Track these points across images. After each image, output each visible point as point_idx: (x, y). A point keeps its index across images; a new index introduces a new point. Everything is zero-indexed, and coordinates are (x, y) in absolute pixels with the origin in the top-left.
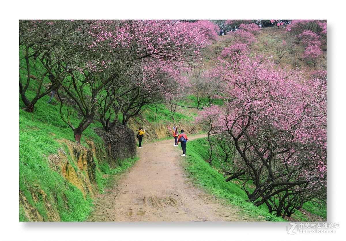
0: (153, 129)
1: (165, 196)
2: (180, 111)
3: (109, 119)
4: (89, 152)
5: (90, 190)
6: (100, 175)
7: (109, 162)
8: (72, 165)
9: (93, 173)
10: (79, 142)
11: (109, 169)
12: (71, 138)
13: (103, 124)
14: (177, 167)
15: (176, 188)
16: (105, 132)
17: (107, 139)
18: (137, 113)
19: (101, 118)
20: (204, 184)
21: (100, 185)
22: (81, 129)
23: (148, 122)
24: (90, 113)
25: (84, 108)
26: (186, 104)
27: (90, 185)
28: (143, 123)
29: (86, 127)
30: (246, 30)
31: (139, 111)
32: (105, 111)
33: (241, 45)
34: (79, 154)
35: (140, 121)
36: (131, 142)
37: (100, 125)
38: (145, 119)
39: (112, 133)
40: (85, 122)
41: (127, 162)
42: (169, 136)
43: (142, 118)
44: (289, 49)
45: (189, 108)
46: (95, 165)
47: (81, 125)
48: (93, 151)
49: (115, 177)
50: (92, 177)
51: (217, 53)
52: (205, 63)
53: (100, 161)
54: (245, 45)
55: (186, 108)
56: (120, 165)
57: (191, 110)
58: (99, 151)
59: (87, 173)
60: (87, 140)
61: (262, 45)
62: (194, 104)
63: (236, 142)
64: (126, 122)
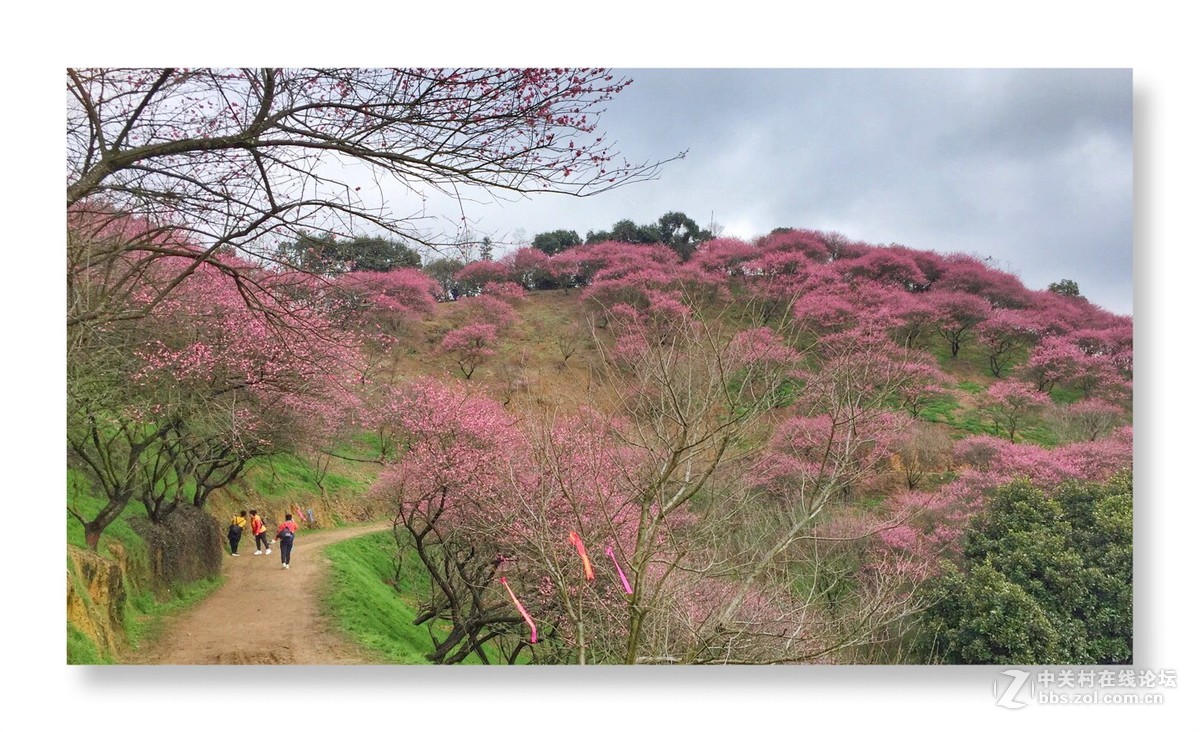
0: (270, 511)
1: (263, 650)
2: (338, 468)
3: (163, 496)
4: (115, 568)
5: (111, 643)
6: (132, 617)
7: (155, 589)
8: (79, 592)
9: (120, 609)
10: (95, 549)
11: (154, 604)
12: (78, 542)
13: (148, 506)
14: (305, 596)
15: (291, 635)
16: (151, 524)
17: (154, 541)
18: (233, 476)
19: (146, 493)
20: (349, 626)
21: (131, 635)
22: (102, 524)
23: (260, 497)
24: (122, 493)
25: (112, 483)
26: (355, 452)
27: (111, 634)
28: (246, 498)
29: (112, 519)
30: (497, 295)
31: (238, 470)
32: (156, 479)
33: (485, 326)
34: (93, 573)
35: (240, 494)
36: (210, 544)
37: (141, 508)
38: (253, 487)
39: (168, 527)
40: (111, 510)
41: (195, 590)
42: (309, 527)
43: (244, 486)
44: (585, 339)
45: (360, 463)
46: (124, 595)
47: (102, 515)
48: (122, 566)
49: (165, 619)
50: (117, 618)
51: (432, 341)
52: (406, 361)
53: (133, 587)
54: (493, 327)
55: (354, 462)
56: (180, 596)
57: (366, 467)
58: (135, 564)
59: (106, 610)
60: (110, 543)
61: (532, 329)
62: (375, 452)
63: (419, 543)
64: (203, 499)
